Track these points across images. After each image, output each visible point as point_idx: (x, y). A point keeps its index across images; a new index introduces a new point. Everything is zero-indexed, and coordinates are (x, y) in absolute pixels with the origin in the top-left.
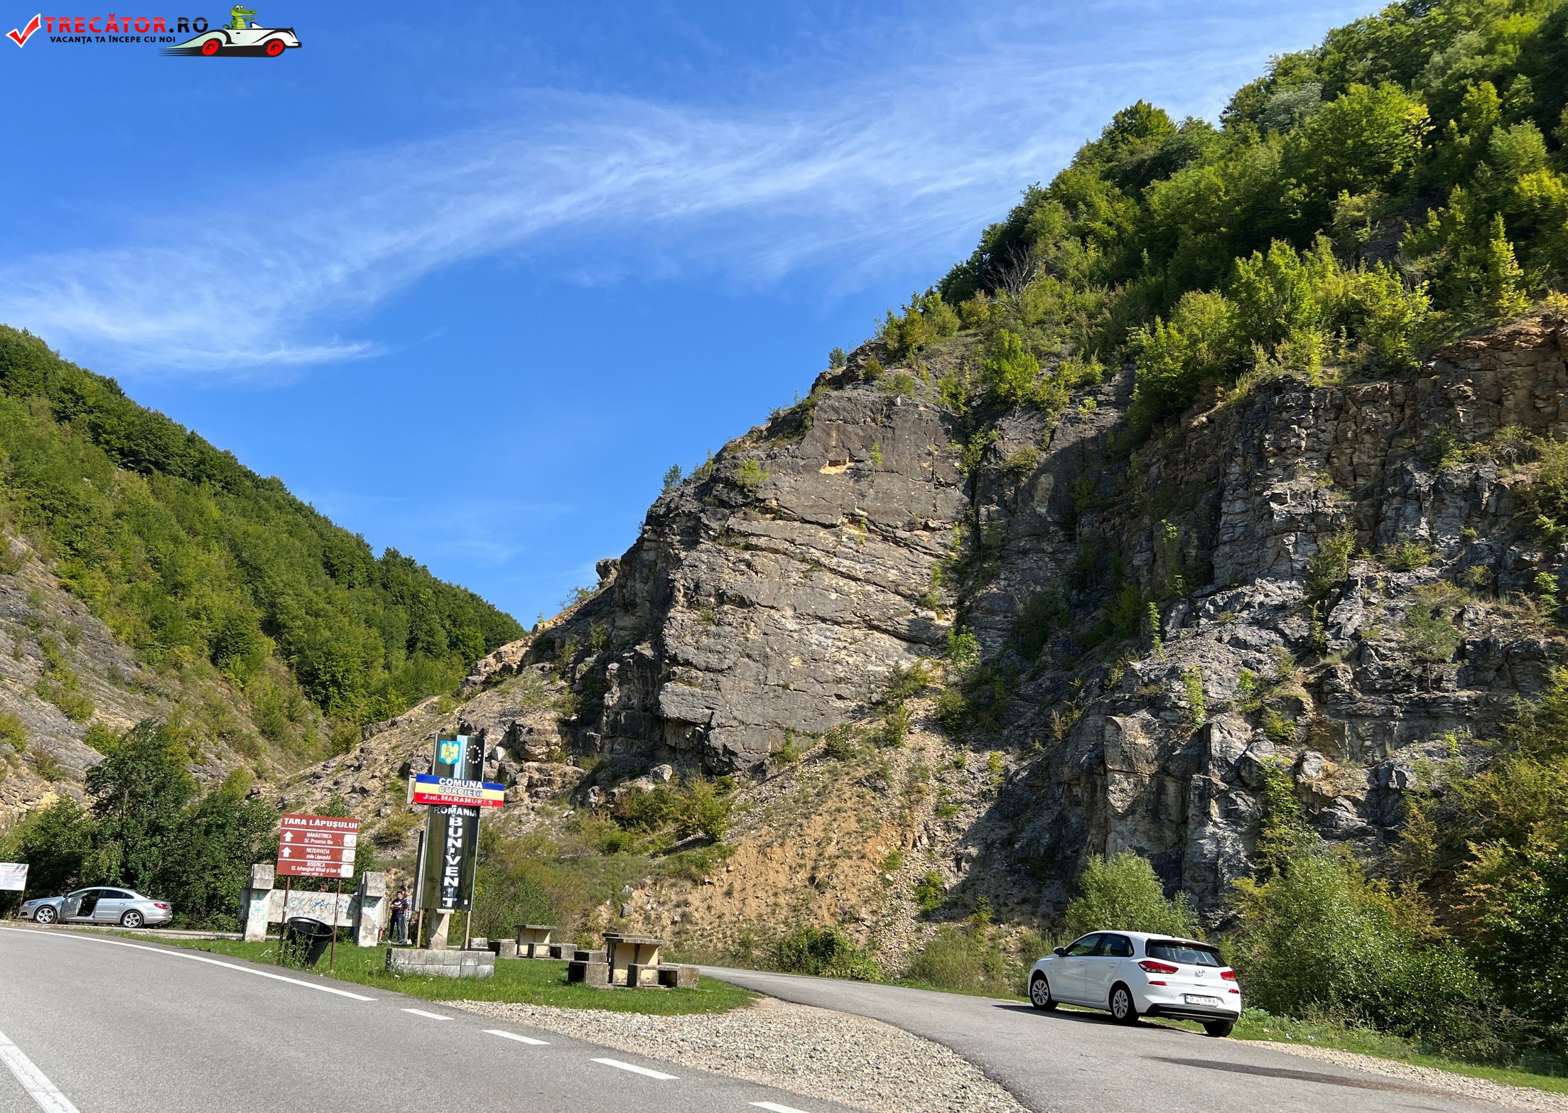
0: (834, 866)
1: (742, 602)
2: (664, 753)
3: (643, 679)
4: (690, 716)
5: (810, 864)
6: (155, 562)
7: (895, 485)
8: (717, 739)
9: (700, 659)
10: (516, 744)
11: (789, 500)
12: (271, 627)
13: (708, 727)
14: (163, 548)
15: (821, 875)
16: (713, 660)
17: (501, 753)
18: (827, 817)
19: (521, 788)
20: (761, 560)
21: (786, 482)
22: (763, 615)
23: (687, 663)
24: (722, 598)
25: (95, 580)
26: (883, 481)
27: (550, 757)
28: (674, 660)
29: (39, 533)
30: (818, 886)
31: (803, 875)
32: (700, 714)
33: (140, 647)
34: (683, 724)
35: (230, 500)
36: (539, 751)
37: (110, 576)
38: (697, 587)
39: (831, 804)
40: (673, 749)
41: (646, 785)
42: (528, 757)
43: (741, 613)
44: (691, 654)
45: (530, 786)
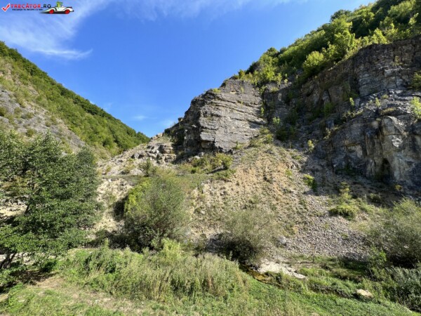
0: (271, 175)
1: (217, 116)
2: (201, 150)
3: (194, 133)
4: (209, 139)
5: (262, 174)
6: (92, 128)
7: (247, 96)
8: (217, 145)
9: (209, 127)
10: (162, 150)
11: (224, 97)
12: (116, 141)
13: (214, 142)
14: (94, 125)
15: (268, 177)
16: (213, 127)
17: (158, 151)
18: (260, 161)
19: (163, 160)
20: (220, 108)
21: (223, 94)
22: (223, 119)
23: (206, 128)
24: (212, 115)
25: (77, 129)
26: (244, 95)
27: (170, 153)
28: (203, 127)
29: (65, 120)
30: (268, 181)
31: (261, 178)
32: (211, 139)
33: (86, 141)
34: (207, 141)
35: (109, 120)
36: (168, 151)
37: (81, 129)
38: (206, 113)
39: (260, 157)
40: (204, 149)
41: (198, 157)
42: (165, 152)
43: (218, 118)
44: (207, 126)
45: (166, 159)
